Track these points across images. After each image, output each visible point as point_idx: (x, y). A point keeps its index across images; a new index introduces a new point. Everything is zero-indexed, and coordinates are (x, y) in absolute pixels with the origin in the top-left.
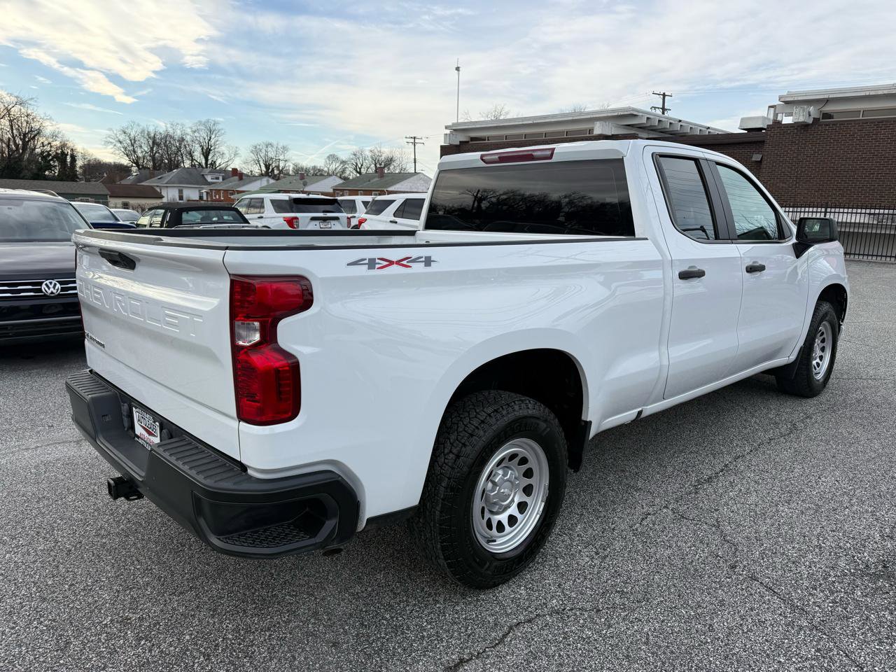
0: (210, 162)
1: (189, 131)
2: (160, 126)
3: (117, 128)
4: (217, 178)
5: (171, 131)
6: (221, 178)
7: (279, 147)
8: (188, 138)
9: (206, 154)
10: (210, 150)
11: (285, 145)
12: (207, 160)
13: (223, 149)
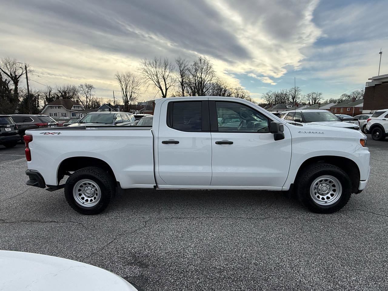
0: (294, 101)
1: (288, 91)
2: (279, 91)
3: (265, 93)
4: (290, 106)
5: (282, 92)
6: (292, 107)
7: (318, 94)
8: (288, 94)
9: (293, 98)
10: (295, 97)
11: (320, 92)
12: (293, 100)
13: (300, 96)
